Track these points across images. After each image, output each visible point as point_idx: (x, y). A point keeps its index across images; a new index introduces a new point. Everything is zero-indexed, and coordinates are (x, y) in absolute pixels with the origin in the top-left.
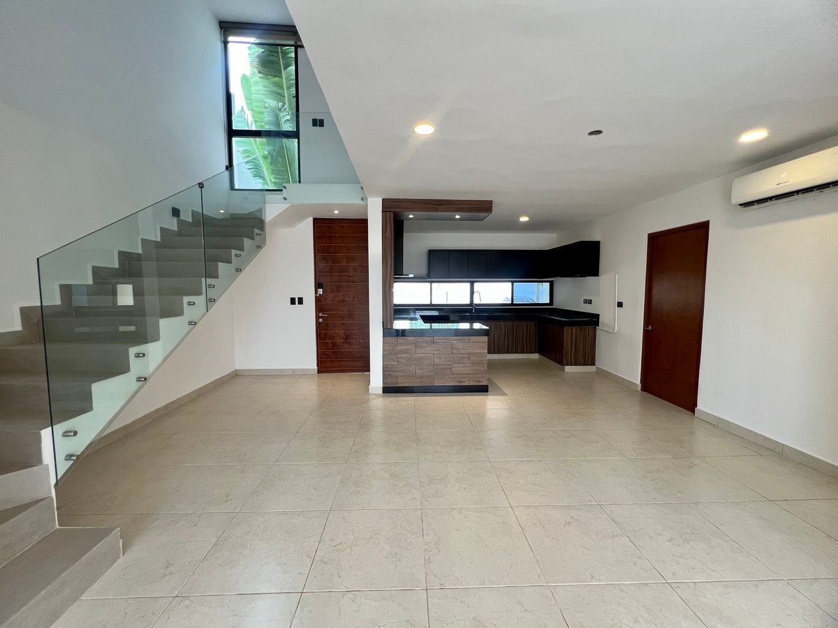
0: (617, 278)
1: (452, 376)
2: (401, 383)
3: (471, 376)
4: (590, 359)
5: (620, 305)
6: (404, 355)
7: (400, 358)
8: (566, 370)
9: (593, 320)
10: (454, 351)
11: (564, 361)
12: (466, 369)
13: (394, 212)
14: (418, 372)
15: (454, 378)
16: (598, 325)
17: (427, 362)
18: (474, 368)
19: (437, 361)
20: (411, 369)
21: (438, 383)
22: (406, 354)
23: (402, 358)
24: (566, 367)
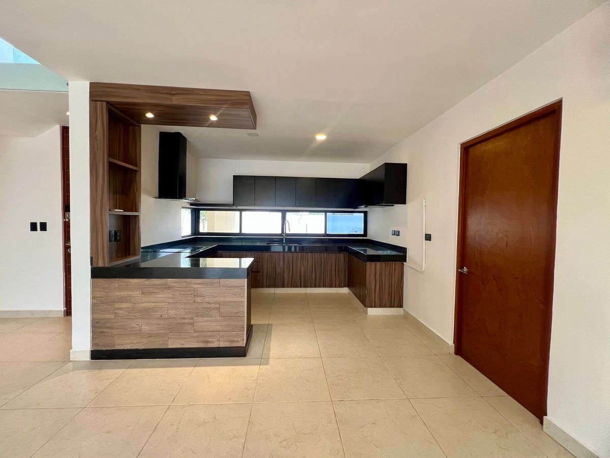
0: (424, 204)
1: (195, 334)
2: (119, 345)
3: (221, 333)
4: (396, 300)
5: (428, 237)
6: (124, 305)
7: (118, 309)
8: (369, 313)
9: (400, 255)
10: (199, 300)
11: (367, 302)
12: (214, 324)
13: (108, 103)
14: (145, 328)
15: (198, 337)
16: (405, 261)
17: (158, 314)
18: (225, 323)
19: (172, 312)
20: (134, 325)
21: (173, 344)
22: (128, 302)
23: (121, 309)
24: (369, 309)
